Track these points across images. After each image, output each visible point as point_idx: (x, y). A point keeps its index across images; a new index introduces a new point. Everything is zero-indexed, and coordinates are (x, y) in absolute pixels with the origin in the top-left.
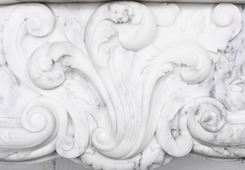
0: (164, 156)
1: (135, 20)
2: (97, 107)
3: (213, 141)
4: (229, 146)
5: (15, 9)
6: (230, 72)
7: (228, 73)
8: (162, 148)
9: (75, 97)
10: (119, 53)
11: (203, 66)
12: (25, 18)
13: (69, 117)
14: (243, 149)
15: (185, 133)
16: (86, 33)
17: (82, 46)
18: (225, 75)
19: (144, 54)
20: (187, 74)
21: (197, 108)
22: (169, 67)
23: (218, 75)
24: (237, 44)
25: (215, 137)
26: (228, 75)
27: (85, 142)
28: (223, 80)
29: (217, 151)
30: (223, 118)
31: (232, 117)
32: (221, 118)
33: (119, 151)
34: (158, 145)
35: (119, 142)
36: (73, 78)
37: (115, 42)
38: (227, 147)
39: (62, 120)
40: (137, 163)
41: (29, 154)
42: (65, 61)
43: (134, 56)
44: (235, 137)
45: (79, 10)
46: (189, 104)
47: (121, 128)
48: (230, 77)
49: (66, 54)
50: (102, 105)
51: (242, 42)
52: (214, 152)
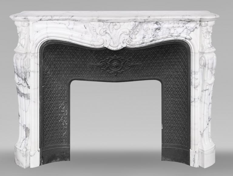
1: (117, 25)
3: (130, 44)
9: (107, 37)
10: (114, 30)
11: (128, 32)
12: (99, 24)
13: (106, 40)
15: (125, 43)
16: (109, 27)
17: (108, 29)
19: (119, 30)
20: (125, 33)
22: (122, 33)
23: (131, 33)
24: (134, 28)
27: (109, 44)
28: (132, 34)
29: (130, 46)
30: (131, 41)
31: (133, 40)
33: (114, 46)
35: (114, 45)
36: (107, 34)
37: (114, 28)
38: (132, 45)
39: (105, 41)
40: (117, 48)
41: (100, 46)
42: (106, 32)
43: (117, 31)
46: (126, 39)
47: (114, 42)
49: (106, 30)
50: (112, 39)
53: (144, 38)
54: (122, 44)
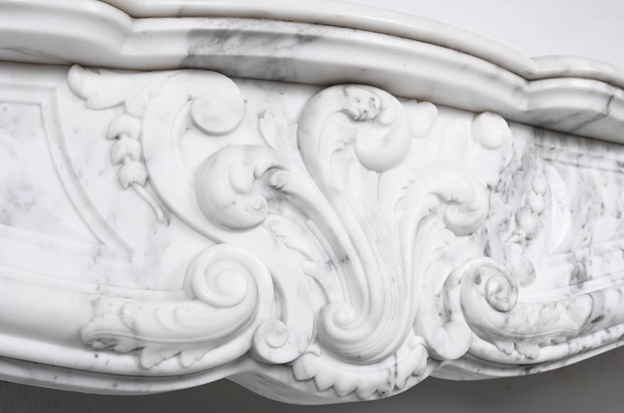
0: (428, 359)
2: (327, 264)
3: (503, 328)
4: (521, 339)
5: (169, 77)
6: (506, 222)
7: (503, 224)
8: (427, 342)
9: (287, 246)
12: (190, 96)
13: (276, 287)
14: (538, 346)
15: (458, 317)
18: (501, 225)
21: (475, 273)
22: (433, 202)
23: (491, 225)
25: (507, 321)
26: (503, 227)
28: (498, 233)
29: (504, 351)
30: (514, 289)
32: (512, 291)
34: (419, 340)
36: (280, 212)
37: (350, 152)
40: (393, 370)
41: (203, 356)
43: (379, 180)
44: (532, 322)
45: (282, 94)
46: (464, 269)
48: (507, 230)
49: (276, 163)
50: (337, 261)
51: (513, 177)
52: (499, 352)
53: (579, 278)
54: (431, 323)
